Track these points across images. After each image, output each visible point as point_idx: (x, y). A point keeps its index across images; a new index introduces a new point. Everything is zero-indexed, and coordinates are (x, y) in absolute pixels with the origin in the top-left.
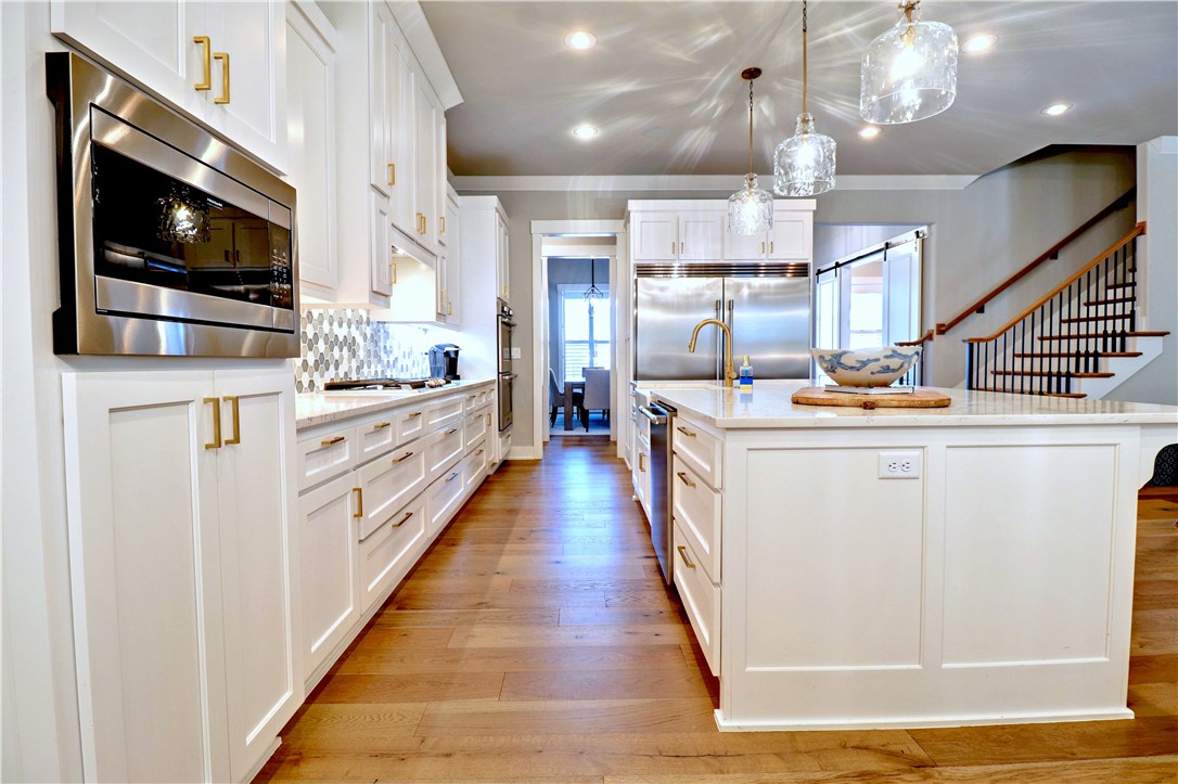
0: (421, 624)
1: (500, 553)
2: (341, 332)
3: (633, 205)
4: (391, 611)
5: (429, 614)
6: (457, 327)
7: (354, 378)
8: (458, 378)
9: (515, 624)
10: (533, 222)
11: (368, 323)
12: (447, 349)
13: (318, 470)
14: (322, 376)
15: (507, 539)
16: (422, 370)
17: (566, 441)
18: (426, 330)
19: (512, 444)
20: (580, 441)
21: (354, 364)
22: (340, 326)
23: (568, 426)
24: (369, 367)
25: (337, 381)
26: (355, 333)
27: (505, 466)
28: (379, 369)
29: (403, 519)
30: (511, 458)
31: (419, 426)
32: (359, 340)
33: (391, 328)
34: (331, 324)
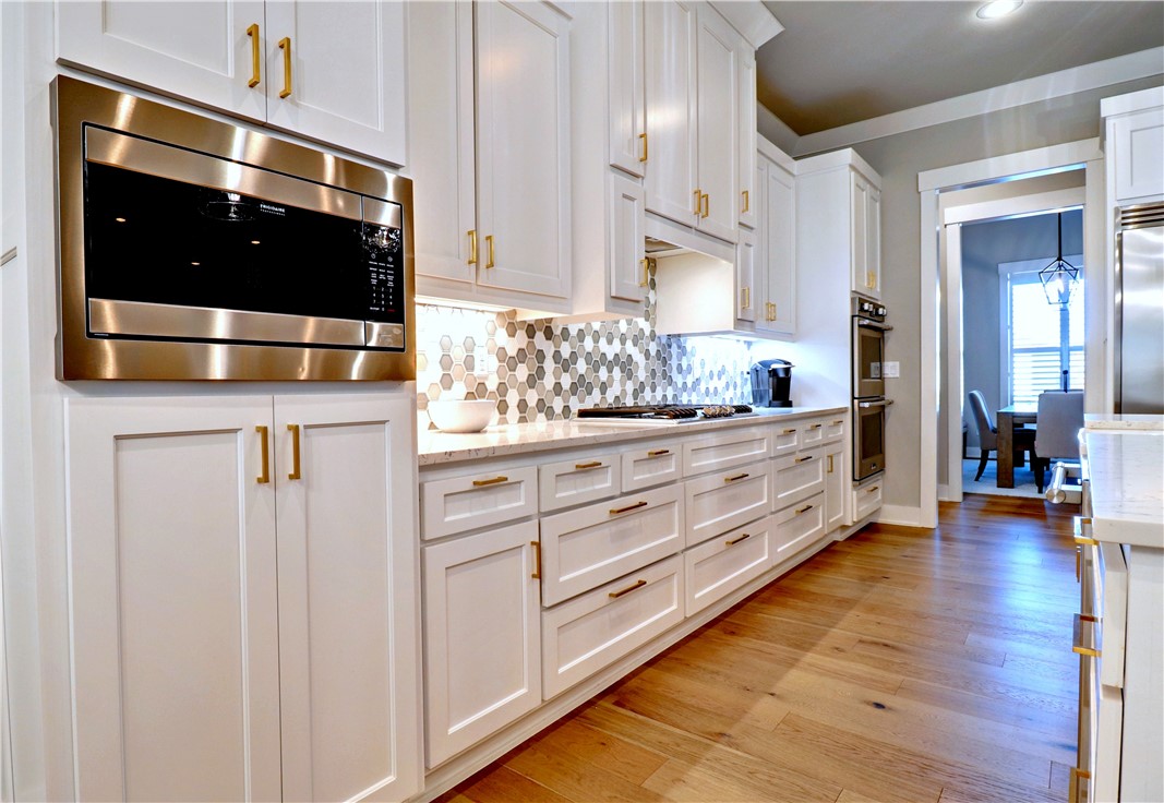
0: (630, 737)
1: (792, 663)
2: (611, 350)
3: (1109, 106)
4: (606, 704)
5: (648, 725)
6: (790, 336)
7: (629, 402)
8: (789, 404)
9: (755, 788)
10: (920, 174)
11: (653, 336)
12: (774, 366)
13: (468, 515)
14: (582, 401)
15: (813, 644)
16: (742, 393)
17: (994, 504)
18: (749, 344)
19: (884, 501)
20: (1021, 506)
21: (630, 386)
22: (610, 342)
23: (1005, 480)
24: (653, 391)
25: (604, 406)
26: (630, 348)
27: (869, 532)
28: (670, 392)
29: (627, 588)
30: (881, 520)
31: (669, 469)
32: (638, 357)
33: (689, 343)
34: (596, 341)
